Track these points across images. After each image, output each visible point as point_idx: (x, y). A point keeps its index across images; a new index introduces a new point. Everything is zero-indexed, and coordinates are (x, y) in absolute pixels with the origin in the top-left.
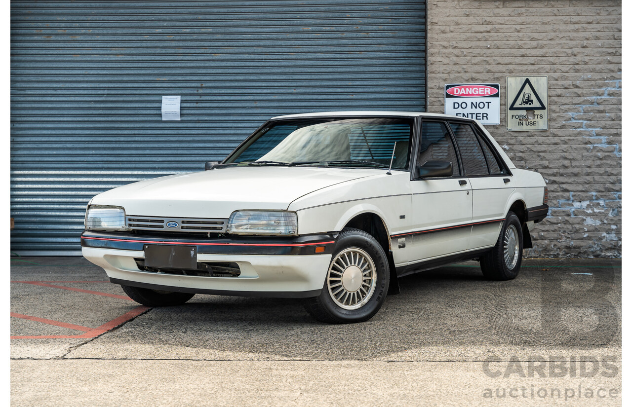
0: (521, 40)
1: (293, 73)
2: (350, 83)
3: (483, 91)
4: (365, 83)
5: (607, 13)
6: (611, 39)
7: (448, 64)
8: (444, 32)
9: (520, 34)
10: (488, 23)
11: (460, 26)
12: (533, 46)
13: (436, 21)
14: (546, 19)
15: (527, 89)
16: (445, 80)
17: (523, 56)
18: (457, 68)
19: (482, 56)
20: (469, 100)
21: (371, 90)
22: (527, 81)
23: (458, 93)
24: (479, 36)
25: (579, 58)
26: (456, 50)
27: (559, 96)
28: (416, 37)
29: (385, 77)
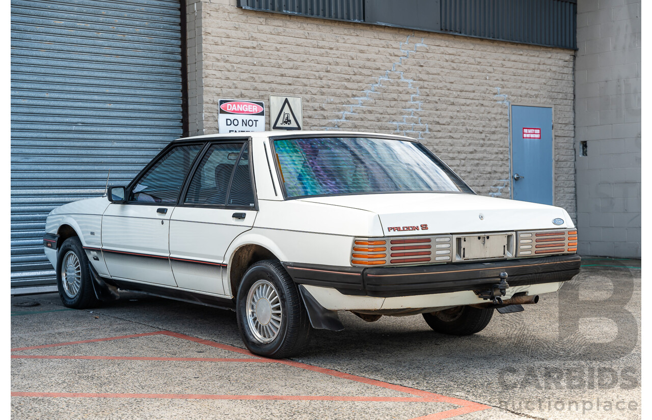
0: (280, 59)
1: (45, 74)
2: (108, 90)
3: (251, 108)
4: (123, 91)
5: (343, 41)
6: (346, 66)
7: (220, 78)
8: (216, 44)
9: (280, 53)
10: (254, 39)
11: (230, 40)
12: (290, 67)
13: (210, 32)
14: (300, 41)
15: (286, 108)
16: (218, 95)
17: (282, 75)
18: (228, 83)
19: (249, 73)
20: (240, 117)
21: (129, 99)
22: (286, 101)
23: (230, 110)
24: (247, 51)
25: (324, 82)
26: (228, 64)
27: (310, 117)
28: (172, 45)
29: (143, 86)
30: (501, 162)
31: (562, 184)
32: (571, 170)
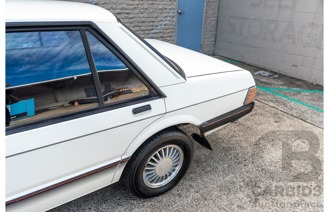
30: (170, 2)
31: (210, 16)
32: (216, 7)
